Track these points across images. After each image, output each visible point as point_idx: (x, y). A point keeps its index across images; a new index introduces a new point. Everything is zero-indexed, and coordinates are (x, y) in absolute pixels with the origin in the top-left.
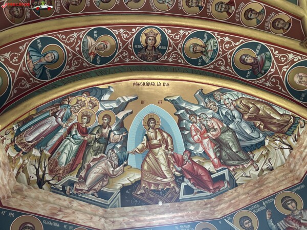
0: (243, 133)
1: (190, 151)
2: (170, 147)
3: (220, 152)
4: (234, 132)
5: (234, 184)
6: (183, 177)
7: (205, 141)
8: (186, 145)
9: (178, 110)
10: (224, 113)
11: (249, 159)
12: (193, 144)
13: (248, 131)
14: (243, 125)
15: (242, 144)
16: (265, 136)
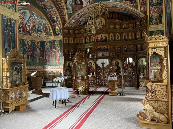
0: (40, 27)
1: (27, 23)
2: (23, 20)
3: (33, 28)
4: (39, 26)
5: (30, 35)
6: (21, 28)
7: (32, 24)
8: (27, 22)
9: (32, 15)
10: (41, 22)
11: (37, 32)
12: (29, 22)
13: (42, 28)
14: (42, 26)
15: (38, 29)
16: (44, 31)
